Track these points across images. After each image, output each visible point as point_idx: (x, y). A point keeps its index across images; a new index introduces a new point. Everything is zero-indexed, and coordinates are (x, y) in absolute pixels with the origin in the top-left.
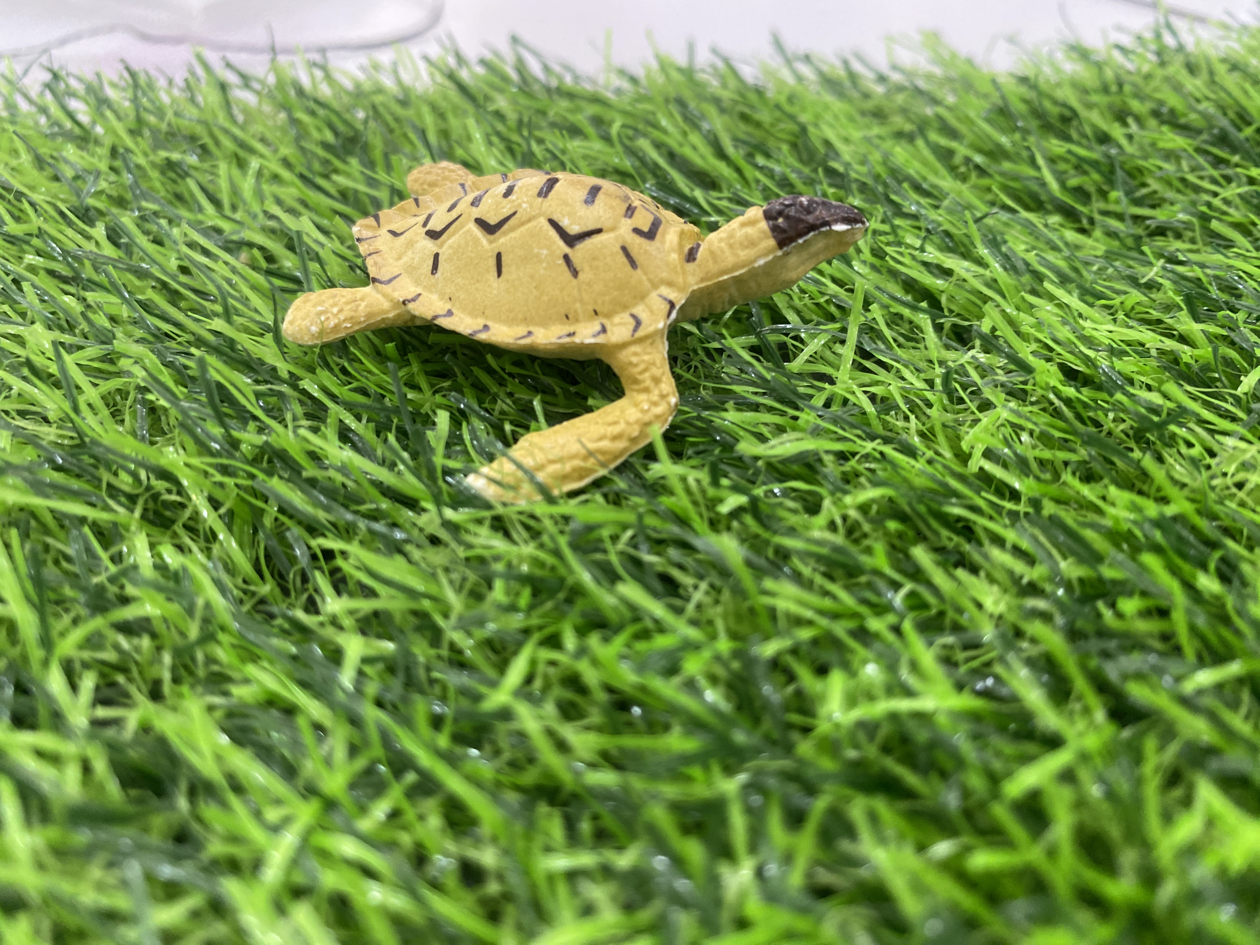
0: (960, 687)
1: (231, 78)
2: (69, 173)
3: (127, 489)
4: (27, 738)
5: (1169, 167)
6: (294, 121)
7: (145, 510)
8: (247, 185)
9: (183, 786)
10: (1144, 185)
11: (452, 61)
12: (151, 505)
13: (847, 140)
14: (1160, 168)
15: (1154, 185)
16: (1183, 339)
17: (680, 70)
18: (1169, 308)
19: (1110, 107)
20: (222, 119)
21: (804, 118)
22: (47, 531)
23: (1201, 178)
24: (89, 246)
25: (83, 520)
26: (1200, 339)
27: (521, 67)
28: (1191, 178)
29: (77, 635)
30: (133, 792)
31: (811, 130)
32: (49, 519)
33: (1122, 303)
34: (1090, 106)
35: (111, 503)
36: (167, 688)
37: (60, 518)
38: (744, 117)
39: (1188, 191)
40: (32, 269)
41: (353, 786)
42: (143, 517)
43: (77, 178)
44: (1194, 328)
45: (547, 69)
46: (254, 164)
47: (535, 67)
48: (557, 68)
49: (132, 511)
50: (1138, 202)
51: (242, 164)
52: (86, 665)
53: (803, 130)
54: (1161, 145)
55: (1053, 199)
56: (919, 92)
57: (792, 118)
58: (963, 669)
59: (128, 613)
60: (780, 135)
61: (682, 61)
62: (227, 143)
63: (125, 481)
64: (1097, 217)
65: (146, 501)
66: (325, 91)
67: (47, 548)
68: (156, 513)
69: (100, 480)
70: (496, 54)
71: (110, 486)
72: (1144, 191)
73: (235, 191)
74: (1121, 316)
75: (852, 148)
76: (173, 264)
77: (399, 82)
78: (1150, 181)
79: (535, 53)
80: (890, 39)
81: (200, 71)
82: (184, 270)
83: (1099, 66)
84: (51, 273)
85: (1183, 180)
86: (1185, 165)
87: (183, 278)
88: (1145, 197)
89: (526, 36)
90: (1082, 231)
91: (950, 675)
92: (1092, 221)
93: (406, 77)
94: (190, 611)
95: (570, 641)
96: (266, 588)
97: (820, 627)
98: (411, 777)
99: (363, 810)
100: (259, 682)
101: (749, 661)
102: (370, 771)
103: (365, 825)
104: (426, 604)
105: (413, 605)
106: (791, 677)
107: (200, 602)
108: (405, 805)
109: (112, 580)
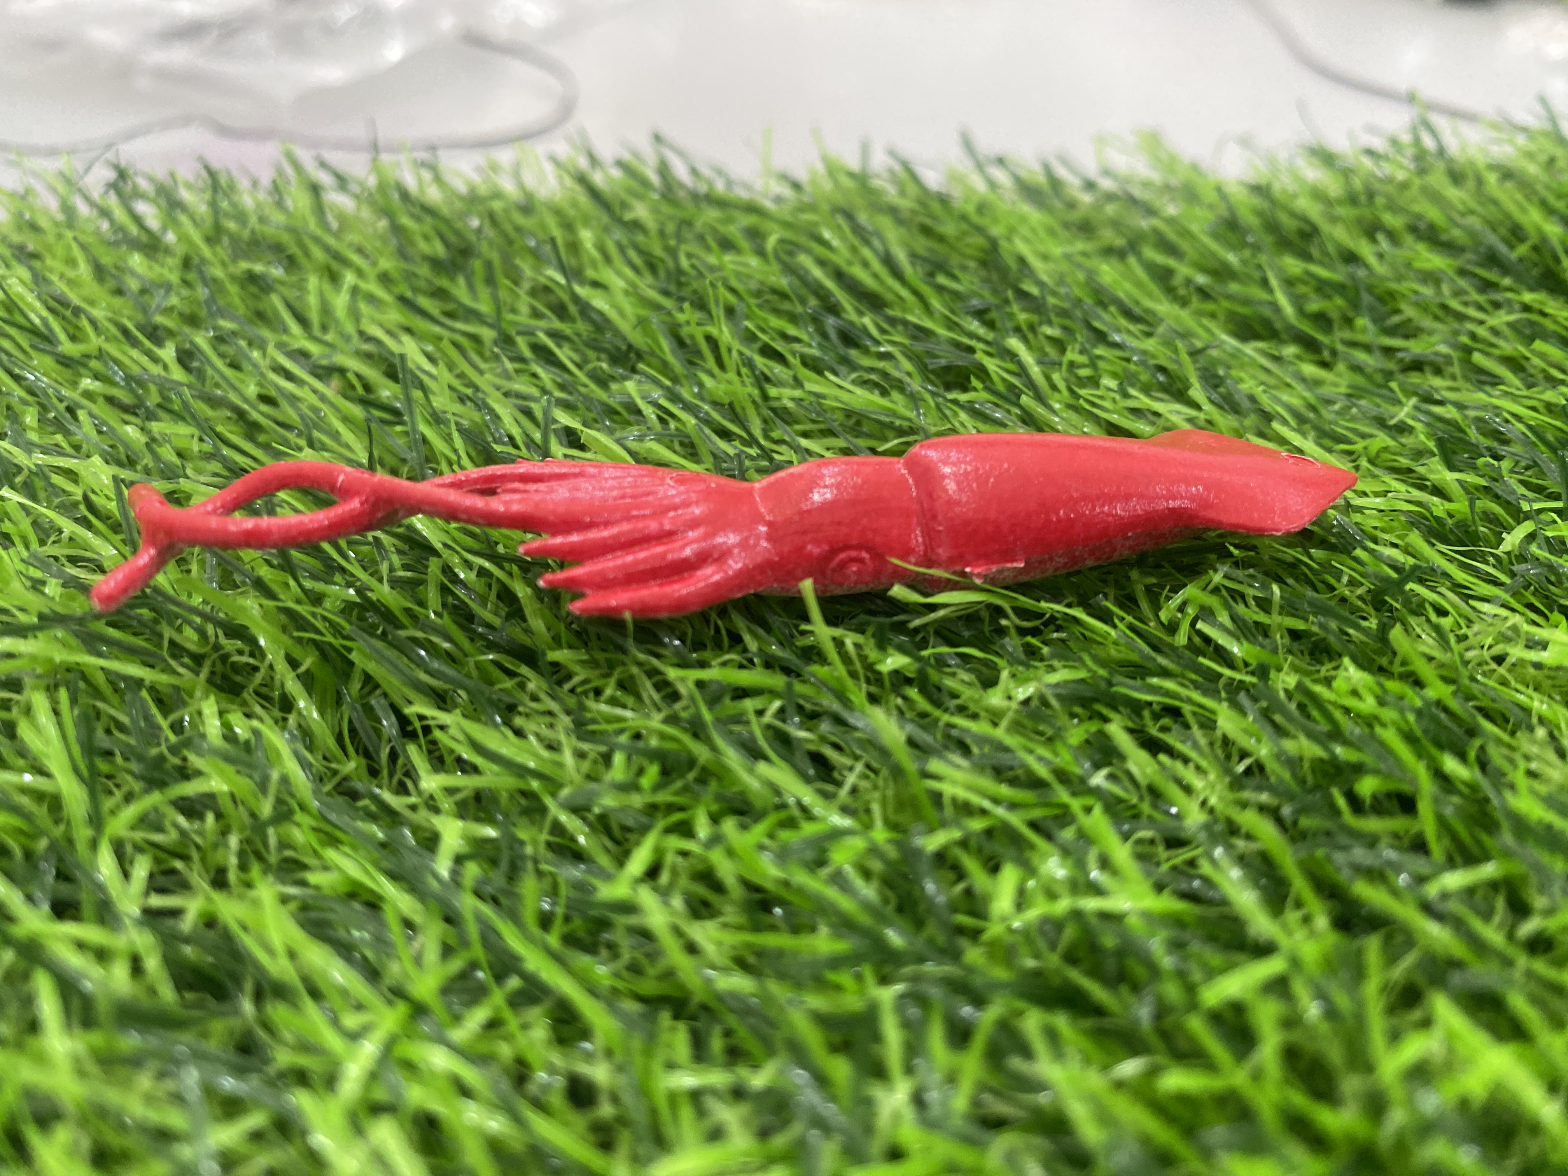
0: (1159, 888)
1: (324, 178)
2: (133, 285)
3: (192, 647)
4: (70, 929)
5: (1427, 291)
6: (397, 229)
7: (213, 673)
8: (340, 302)
9: (248, 986)
10: (1397, 311)
11: (583, 163)
12: (219, 668)
13: (1045, 257)
14: (1416, 292)
15: (1409, 311)
16: (1438, 491)
17: (851, 175)
18: (1419, 454)
19: (1359, 221)
20: (313, 225)
21: (996, 231)
22: (97, 693)
23: (1466, 304)
24: (156, 370)
25: (139, 683)
26: (1456, 490)
27: (664, 169)
28: (1454, 304)
29: (131, 812)
30: (189, 996)
31: (1003, 244)
32: (100, 679)
33: (1365, 448)
34: (1334, 220)
35: (173, 663)
36: (232, 876)
37: (113, 678)
38: (926, 231)
39: (1450, 319)
40: (88, 395)
41: (446, 991)
42: (210, 681)
43: (143, 291)
44: (1448, 478)
45: (694, 172)
46: (349, 278)
47: (681, 171)
48: (706, 172)
49: (197, 674)
50: (1391, 332)
51: (334, 278)
52: (138, 849)
53: (994, 244)
54: (1417, 265)
55: (1290, 328)
56: (1132, 201)
57: (980, 230)
58: (1165, 867)
59: (190, 789)
60: (968, 251)
61: (853, 163)
62: (318, 254)
63: (189, 638)
64: (1340, 347)
65: (214, 664)
66: (433, 195)
67: (98, 714)
68: (224, 677)
69: (161, 636)
70: (636, 155)
71: (172, 642)
72: (1396, 319)
73: (326, 310)
74: (1364, 463)
75: (1051, 266)
76: (252, 390)
77: (521, 186)
78: (1403, 306)
79: (680, 153)
80: (1101, 140)
81: (289, 170)
82: (265, 399)
83: (1347, 173)
84: (111, 400)
85: (1444, 307)
86: (1446, 289)
87: (264, 408)
88: (1398, 326)
89: (671, 133)
90: (1325, 365)
91: (1148, 874)
92: (1334, 353)
93: (530, 180)
94: (263, 786)
95: (703, 828)
96: (351, 766)
97: (996, 817)
98: (514, 983)
99: (457, 1019)
100: (340, 869)
101: (910, 855)
102: (465, 975)
103: (460, 1034)
104: (535, 784)
105: (522, 785)
106: (960, 874)
107: (275, 775)
108: (507, 1014)
109: (174, 750)
